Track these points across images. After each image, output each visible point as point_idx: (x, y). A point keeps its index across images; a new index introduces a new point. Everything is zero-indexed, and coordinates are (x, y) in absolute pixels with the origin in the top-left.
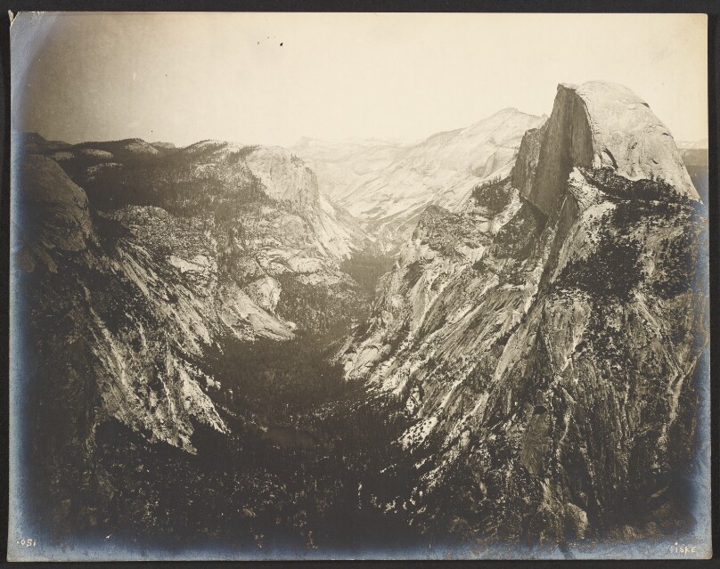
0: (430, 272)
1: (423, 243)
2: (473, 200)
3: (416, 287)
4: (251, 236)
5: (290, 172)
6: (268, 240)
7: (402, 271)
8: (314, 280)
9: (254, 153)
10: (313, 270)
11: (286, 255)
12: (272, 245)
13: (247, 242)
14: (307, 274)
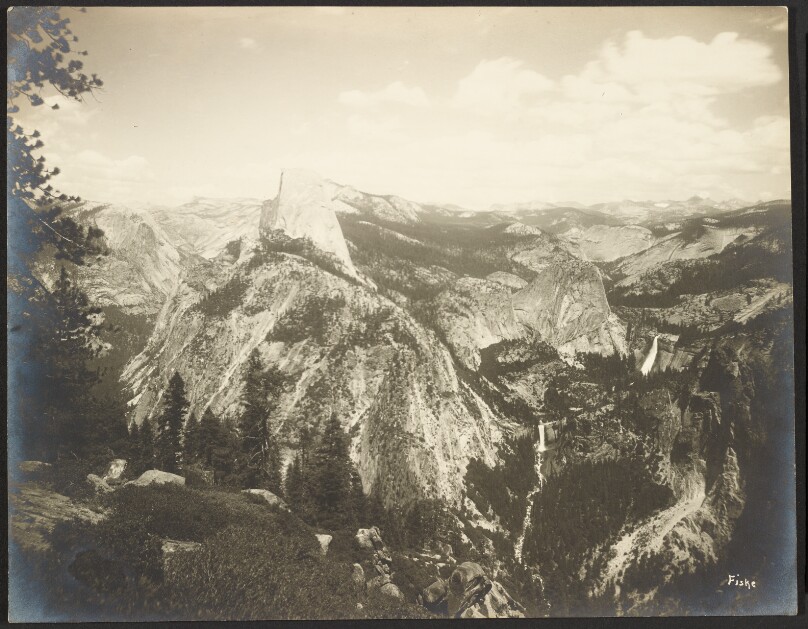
0: (185, 303)
1: (184, 282)
2: (225, 250)
3: (176, 314)
4: (83, 277)
5: (128, 227)
6: (98, 280)
7: (169, 302)
8: (135, 311)
9: (103, 211)
10: (137, 303)
11: (113, 292)
12: (101, 284)
13: (78, 282)
14: (131, 306)
